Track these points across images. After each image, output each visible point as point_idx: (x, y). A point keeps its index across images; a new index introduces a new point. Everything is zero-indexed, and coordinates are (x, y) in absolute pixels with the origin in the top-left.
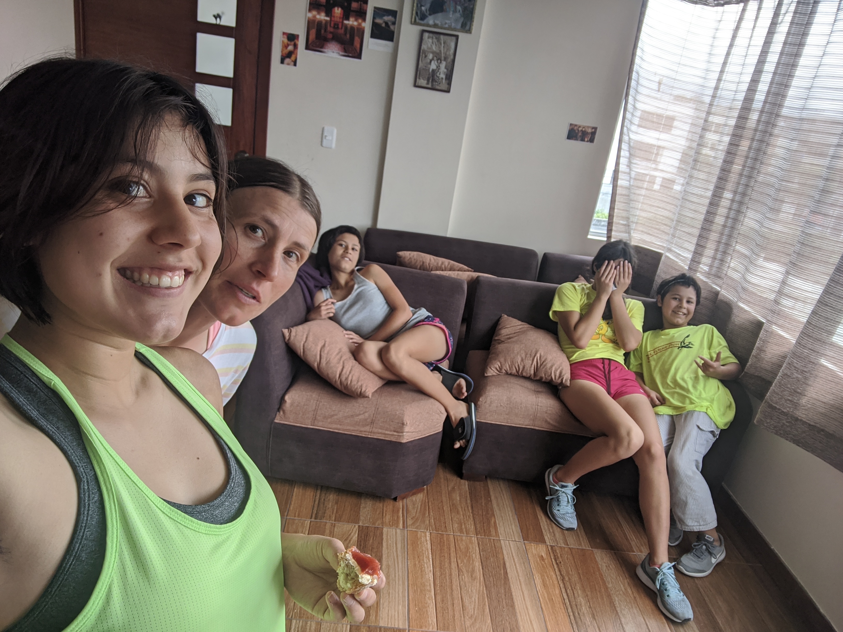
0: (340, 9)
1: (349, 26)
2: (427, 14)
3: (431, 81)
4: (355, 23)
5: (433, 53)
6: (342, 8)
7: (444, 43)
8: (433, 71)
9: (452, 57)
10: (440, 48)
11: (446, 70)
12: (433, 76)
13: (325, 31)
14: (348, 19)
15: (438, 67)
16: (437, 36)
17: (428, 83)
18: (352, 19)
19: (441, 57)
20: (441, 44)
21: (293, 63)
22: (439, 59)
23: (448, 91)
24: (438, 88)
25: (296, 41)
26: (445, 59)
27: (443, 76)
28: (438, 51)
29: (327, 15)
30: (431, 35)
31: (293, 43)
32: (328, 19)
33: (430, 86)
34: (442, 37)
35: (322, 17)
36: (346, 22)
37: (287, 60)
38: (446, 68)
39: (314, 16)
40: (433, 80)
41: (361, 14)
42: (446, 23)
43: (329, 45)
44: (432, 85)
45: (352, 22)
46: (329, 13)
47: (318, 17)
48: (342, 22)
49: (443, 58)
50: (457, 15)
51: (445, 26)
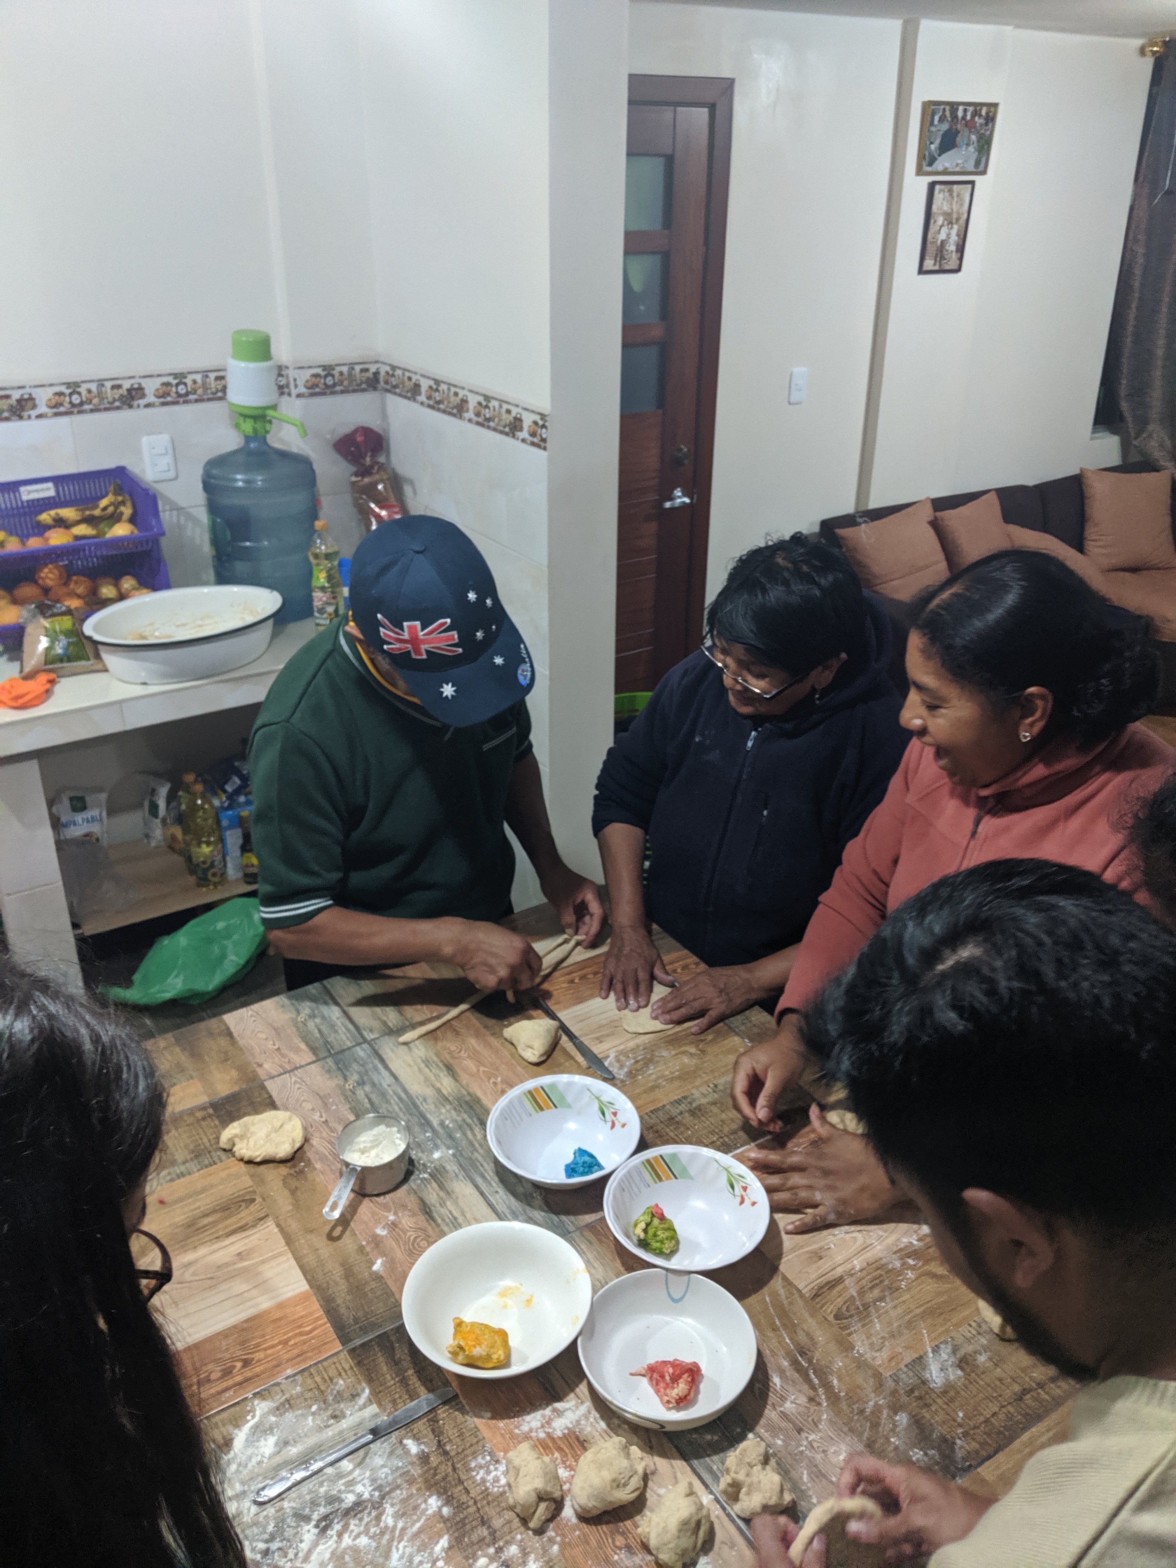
2: (936, 156)
3: (938, 259)
7: (958, 196)
8: (942, 241)
9: (965, 216)
10: (951, 204)
11: (956, 238)
12: (941, 251)
15: (948, 235)
16: (949, 187)
17: (935, 264)
19: (952, 219)
20: (953, 198)
22: (951, 223)
26: (957, 221)
27: (953, 248)
28: (949, 211)
30: (943, 187)
33: (937, 268)
34: (955, 187)
38: (958, 235)
40: (942, 258)
42: (957, 165)
44: (941, 266)
49: (954, 221)
50: (971, 149)
51: (958, 169)
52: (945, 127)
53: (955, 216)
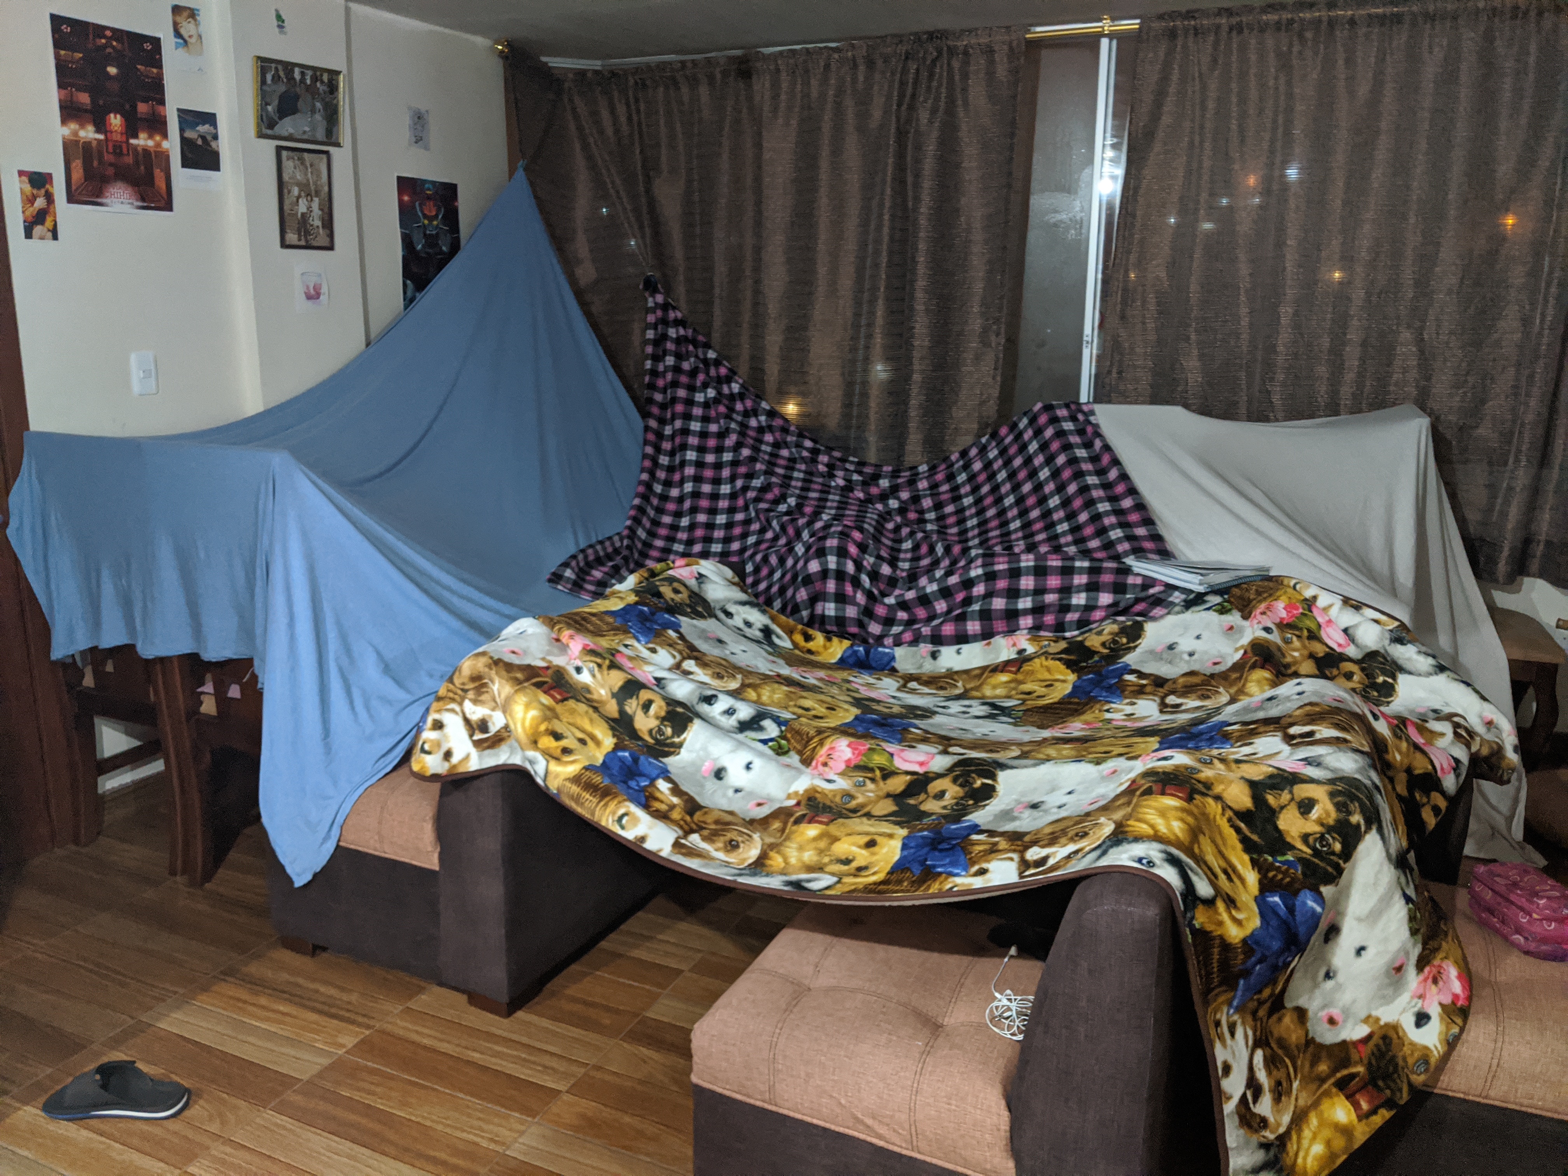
0: (118, 116)
1: (139, 149)
3: (303, 233)
4: (150, 143)
5: (298, 184)
6: (122, 115)
7: (311, 165)
8: (303, 214)
9: (326, 189)
10: (306, 175)
11: (320, 212)
12: (305, 225)
13: (101, 162)
14: (136, 137)
16: (299, 154)
17: (300, 240)
18: (143, 135)
20: (307, 168)
21: (50, 234)
22: (308, 195)
23: (331, 248)
24: (315, 244)
25: (48, 186)
26: (317, 194)
27: (317, 223)
29: (98, 131)
30: (290, 153)
31: (43, 191)
32: (101, 137)
34: (306, 155)
35: (89, 133)
36: (133, 141)
37: (38, 230)
38: (321, 209)
39: (75, 133)
40: (307, 233)
41: (158, 125)
43: (111, 190)
44: (307, 241)
45: (142, 141)
46: (101, 125)
47: (82, 134)
48: (127, 142)
49: (313, 193)
50: (318, 117)
51: (305, 137)
52: (282, 88)
53: (313, 188)
